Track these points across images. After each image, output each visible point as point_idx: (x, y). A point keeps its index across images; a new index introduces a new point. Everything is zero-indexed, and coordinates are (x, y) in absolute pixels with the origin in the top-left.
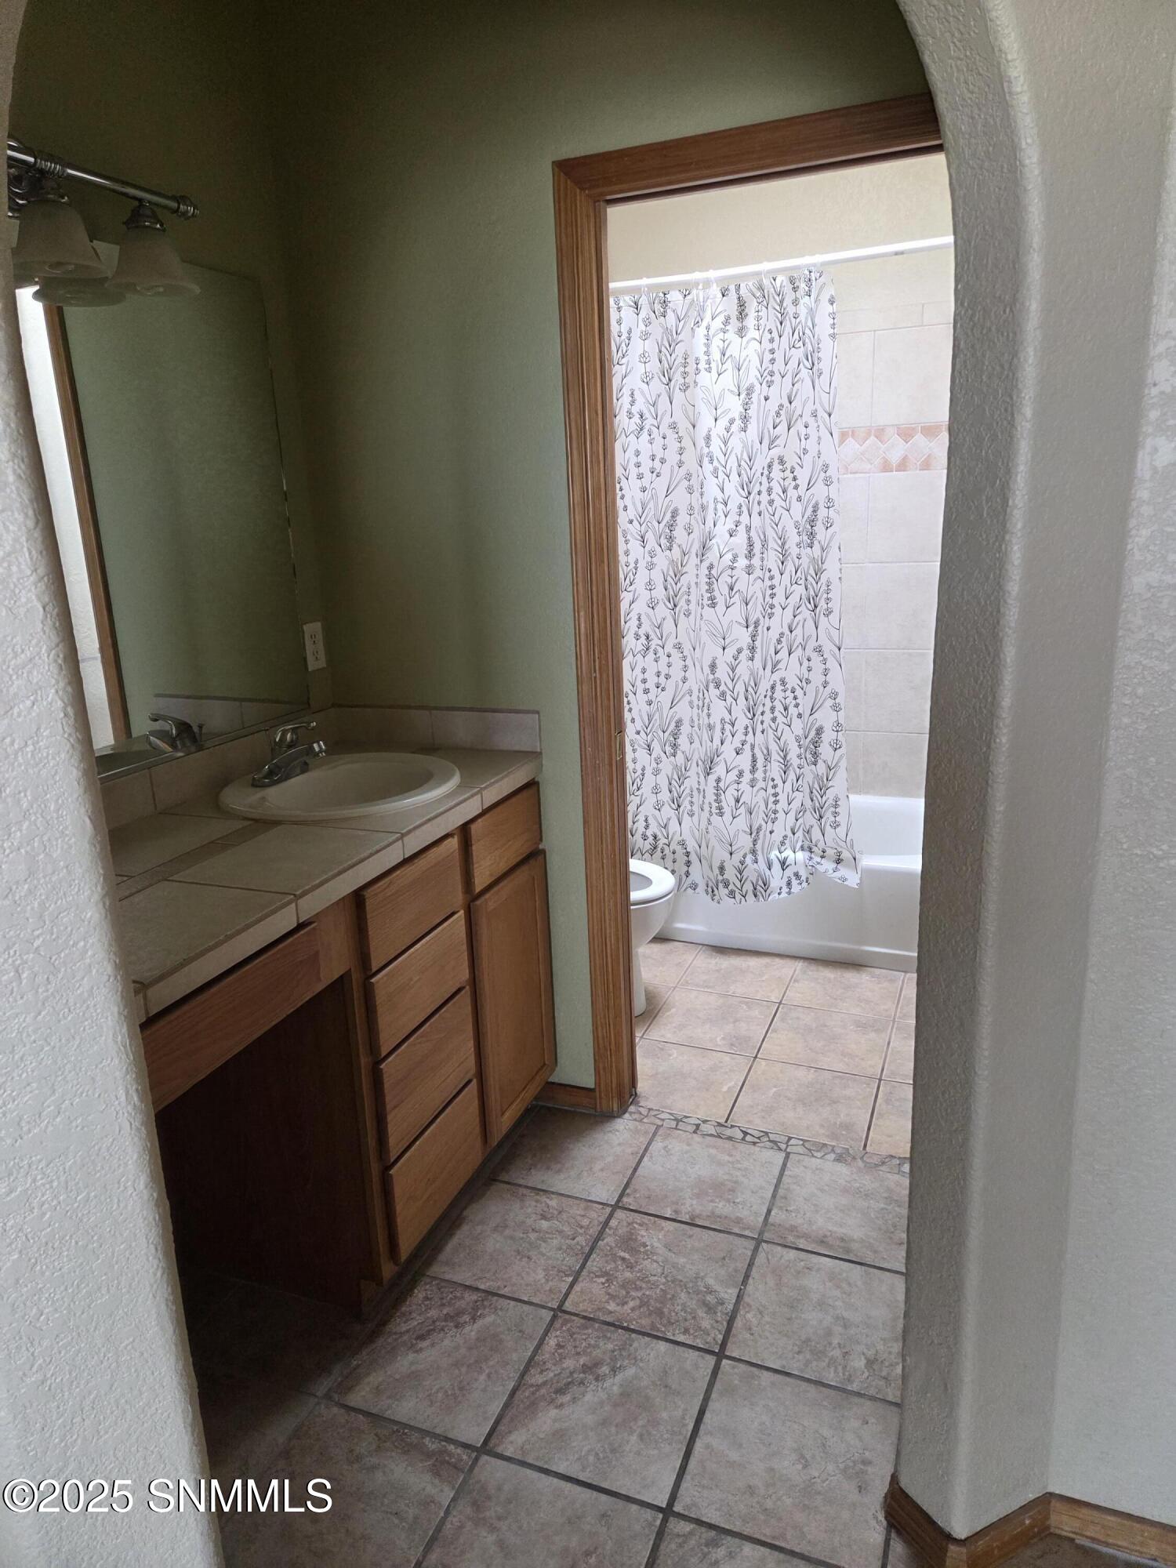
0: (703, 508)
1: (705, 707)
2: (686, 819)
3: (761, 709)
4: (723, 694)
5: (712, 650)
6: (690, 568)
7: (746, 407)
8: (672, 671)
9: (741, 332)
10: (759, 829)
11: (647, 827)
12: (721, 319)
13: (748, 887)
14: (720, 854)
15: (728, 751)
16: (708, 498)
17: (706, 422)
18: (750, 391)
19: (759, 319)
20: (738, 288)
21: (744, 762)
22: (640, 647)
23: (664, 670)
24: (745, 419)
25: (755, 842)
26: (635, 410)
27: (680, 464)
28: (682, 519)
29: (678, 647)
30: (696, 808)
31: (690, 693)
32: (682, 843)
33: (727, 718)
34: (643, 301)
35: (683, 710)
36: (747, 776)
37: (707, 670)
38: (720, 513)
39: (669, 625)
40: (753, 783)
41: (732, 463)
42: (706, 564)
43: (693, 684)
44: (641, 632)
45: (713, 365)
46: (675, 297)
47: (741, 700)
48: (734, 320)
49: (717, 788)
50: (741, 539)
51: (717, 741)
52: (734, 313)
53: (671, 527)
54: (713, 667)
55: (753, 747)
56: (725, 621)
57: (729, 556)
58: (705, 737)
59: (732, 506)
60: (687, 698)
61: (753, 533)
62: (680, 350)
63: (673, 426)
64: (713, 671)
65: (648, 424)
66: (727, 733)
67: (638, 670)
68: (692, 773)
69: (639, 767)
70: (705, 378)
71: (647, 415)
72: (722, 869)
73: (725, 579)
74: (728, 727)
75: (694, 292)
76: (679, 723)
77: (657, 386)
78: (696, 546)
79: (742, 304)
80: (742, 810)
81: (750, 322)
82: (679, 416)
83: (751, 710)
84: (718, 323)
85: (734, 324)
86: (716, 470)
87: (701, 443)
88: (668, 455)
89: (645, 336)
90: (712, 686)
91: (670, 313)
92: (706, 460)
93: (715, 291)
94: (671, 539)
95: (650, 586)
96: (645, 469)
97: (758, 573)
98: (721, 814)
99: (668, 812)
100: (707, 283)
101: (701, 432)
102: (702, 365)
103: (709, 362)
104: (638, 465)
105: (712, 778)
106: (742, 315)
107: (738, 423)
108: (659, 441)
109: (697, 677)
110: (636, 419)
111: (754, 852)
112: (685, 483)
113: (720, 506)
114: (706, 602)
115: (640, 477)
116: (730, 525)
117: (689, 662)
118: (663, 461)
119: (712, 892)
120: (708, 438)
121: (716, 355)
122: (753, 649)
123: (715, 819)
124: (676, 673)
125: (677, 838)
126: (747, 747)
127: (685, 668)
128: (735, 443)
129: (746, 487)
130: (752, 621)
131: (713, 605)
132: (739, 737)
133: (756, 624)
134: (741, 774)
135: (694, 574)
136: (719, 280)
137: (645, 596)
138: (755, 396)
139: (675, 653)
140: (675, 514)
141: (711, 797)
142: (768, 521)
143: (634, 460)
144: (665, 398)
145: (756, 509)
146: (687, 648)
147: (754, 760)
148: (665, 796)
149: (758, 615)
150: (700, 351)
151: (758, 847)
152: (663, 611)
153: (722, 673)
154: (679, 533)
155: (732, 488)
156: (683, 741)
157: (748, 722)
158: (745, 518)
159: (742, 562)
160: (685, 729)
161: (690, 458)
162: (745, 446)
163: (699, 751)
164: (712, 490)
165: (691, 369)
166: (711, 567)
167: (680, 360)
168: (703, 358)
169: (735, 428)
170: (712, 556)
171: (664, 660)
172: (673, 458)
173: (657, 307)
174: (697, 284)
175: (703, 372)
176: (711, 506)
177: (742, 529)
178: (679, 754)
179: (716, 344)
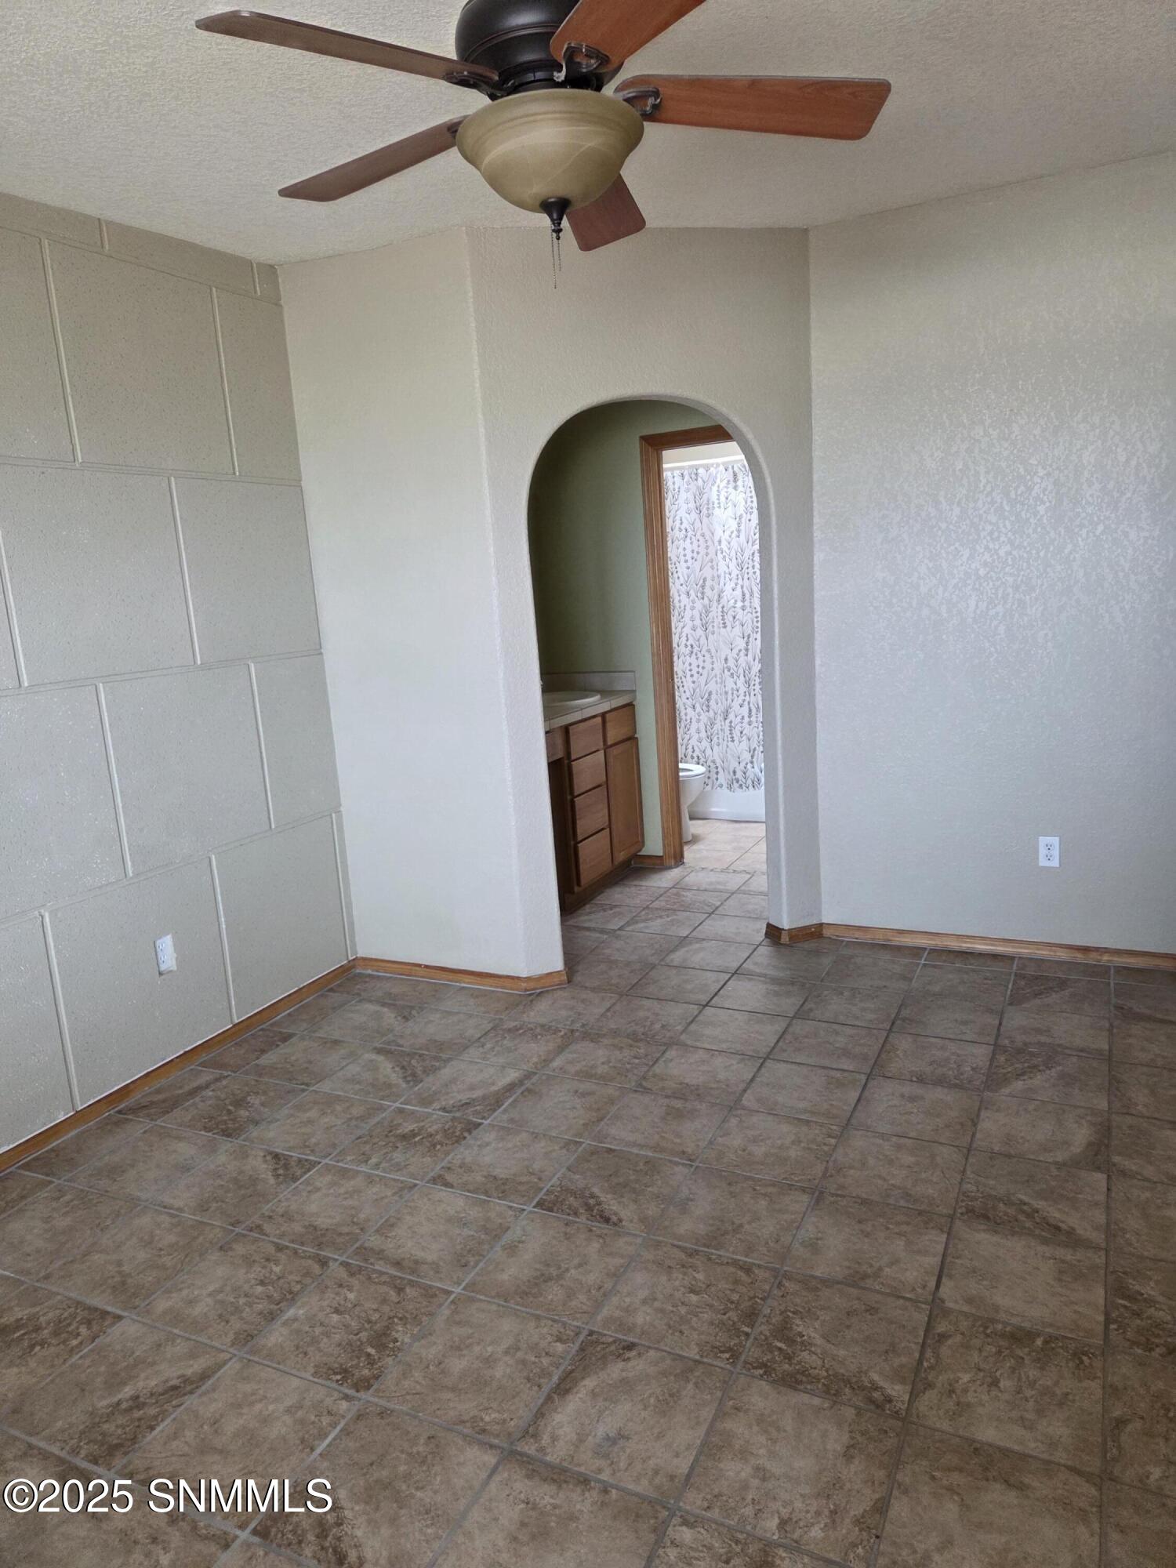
0: (719, 576)
1: (723, 682)
2: (716, 748)
3: (753, 683)
4: (732, 674)
5: (725, 651)
6: (714, 608)
7: (739, 524)
8: (706, 665)
9: (735, 488)
10: (755, 750)
11: (693, 752)
12: (725, 481)
13: (749, 782)
14: (734, 764)
15: (736, 705)
16: (721, 572)
17: (719, 533)
18: (741, 517)
19: (744, 481)
20: (733, 467)
21: (745, 711)
22: (688, 652)
23: (701, 665)
24: (739, 531)
25: (752, 757)
26: (683, 527)
27: (707, 554)
28: (708, 583)
29: (709, 651)
30: (721, 741)
31: (716, 676)
32: (714, 762)
33: (735, 687)
34: (686, 473)
35: (712, 686)
36: (746, 719)
37: (723, 662)
38: (727, 579)
39: (703, 640)
40: (750, 723)
41: (733, 554)
42: (721, 605)
43: (717, 671)
44: (688, 643)
45: (722, 505)
46: (701, 471)
47: (742, 677)
48: (732, 482)
49: (730, 726)
50: (739, 592)
51: (729, 700)
52: (732, 479)
53: (703, 587)
54: (726, 660)
55: (749, 703)
56: (732, 635)
57: (733, 601)
58: (724, 700)
59: (734, 575)
60: (714, 679)
61: (745, 589)
62: (705, 497)
63: (703, 535)
64: (726, 663)
65: (689, 535)
66: (735, 696)
67: (687, 664)
68: (718, 721)
69: (688, 718)
70: (717, 512)
71: (689, 530)
72: (734, 772)
73: (731, 613)
74: (735, 692)
75: (712, 469)
76: (710, 694)
77: (694, 515)
78: (716, 597)
79: (735, 475)
80: (744, 738)
81: (740, 483)
82: (705, 530)
83: (748, 683)
84: (724, 483)
85: (732, 484)
86: (724, 557)
87: (717, 543)
88: (700, 550)
89: (688, 490)
90: (726, 671)
91: (699, 479)
92: (719, 552)
93: (722, 468)
94: (703, 593)
95: (692, 619)
96: (688, 558)
97: (748, 609)
98: (733, 741)
99: (705, 743)
100: (718, 465)
101: (716, 539)
102: (716, 505)
103: (719, 503)
104: (685, 555)
105: (728, 721)
106: (735, 480)
107: (735, 533)
108: (695, 543)
109: (719, 666)
110: (684, 532)
111: (752, 762)
112: (710, 564)
113: (727, 576)
114: (721, 625)
115: (686, 561)
116: (733, 585)
117: (715, 659)
118: (698, 553)
119: (730, 787)
120: (720, 541)
121: (723, 499)
122: (747, 650)
123: (730, 744)
124: (708, 665)
125: (711, 759)
126: (746, 703)
127: (713, 663)
128: (734, 543)
129: (740, 566)
130: (746, 635)
131: (725, 627)
132: (742, 697)
133: (749, 636)
134: (743, 718)
135: (715, 611)
136: (723, 464)
137: (690, 624)
138: (743, 520)
139: (707, 654)
140: (705, 580)
141: (727, 732)
142: (753, 583)
143: (683, 553)
144: (698, 520)
145: (746, 576)
146: (713, 651)
147: (750, 710)
148: (703, 734)
149: (750, 632)
150: (714, 497)
151: (754, 760)
152: (700, 632)
153: (731, 663)
154: (707, 590)
155: (733, 565)
156: (712, 703)
157: (746, 689)
158: (740, 581)
159: (739, 604)
160: (713, 697)
161: (712, 551)
162: (739, 545)
163: (720, 708)
164: (722, 568)
165: (711, 506)
166: (723, 607)
167: (705, 502)
168: (716, 502)
169: (734, 535)
170: (724, 601)
171: (701, 658)
172: (703, 551)
173: (693, 476)
174: (712, 465)
175: (717, 509)
176: (723, 575)
177: (739, 587)
178: (711, 711)
179: (723, 494)
